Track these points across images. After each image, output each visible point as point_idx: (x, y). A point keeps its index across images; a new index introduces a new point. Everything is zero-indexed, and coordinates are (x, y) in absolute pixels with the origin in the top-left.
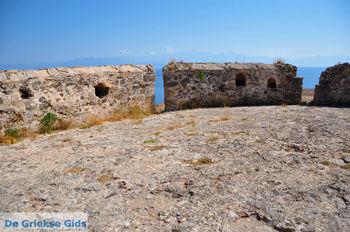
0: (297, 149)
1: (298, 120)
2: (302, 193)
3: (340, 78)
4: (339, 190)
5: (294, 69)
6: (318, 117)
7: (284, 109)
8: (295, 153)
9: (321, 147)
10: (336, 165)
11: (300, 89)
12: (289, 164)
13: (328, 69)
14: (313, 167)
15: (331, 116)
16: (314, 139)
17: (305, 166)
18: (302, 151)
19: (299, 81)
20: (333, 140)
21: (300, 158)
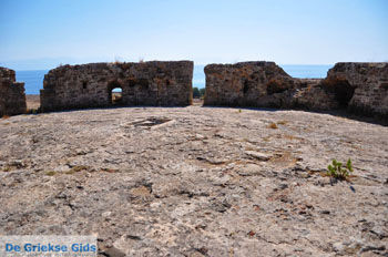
0: (18, 166)
1: (20, 133)
2: (26, 215)
3: (64, 81)
4: (65, 198)
5: (12, 74)
6: (44, 125)
7: (6, 121)
8: (16, 171)
9: (46, 157)
10: (62, 173)
11: (23, 96)
12: (10, 186)
13: (50, 71)
14: (38, 181)
15: (58, 121)
16: (38, 149)
17: (29, 183)
18: (25, 166)
19: (20, 87)
20: (59, 146)
21: (22, 176)
